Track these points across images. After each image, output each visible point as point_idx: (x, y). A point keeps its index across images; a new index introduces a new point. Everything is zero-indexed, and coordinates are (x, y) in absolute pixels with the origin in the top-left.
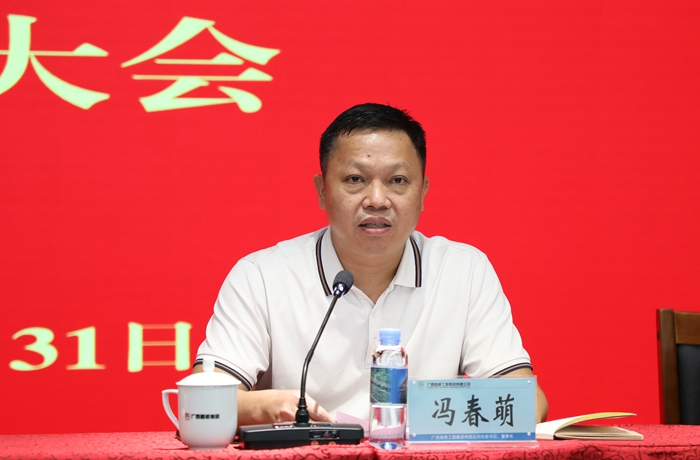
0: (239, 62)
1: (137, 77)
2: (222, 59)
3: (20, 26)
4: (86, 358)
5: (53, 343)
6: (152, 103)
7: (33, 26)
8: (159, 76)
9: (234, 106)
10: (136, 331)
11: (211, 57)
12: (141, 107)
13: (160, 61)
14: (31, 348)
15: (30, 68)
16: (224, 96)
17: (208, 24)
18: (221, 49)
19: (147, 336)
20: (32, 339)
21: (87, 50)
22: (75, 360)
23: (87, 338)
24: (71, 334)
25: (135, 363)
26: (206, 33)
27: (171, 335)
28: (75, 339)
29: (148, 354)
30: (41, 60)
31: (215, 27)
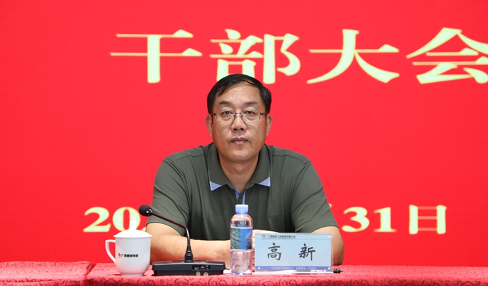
0: (475, 54)
1: (415, 64)
2: (465, 52)
3: (350, 36)
4: (386, 226)
5: (367, 216)
6: (424, 79)
7: (357, 37)
8: (428, 63)
9: (473, 80)
10: (414, 211)
11: (459, 50)
12: (417, 81)
13: (429, 54)
14: (354, 219)
15: (355, 61)
16: (466, 73)
17: (457, 32)
18: (465, 46)
19: (420, 213)
20: (354, 214)
21: (387, 49)
22: (379, 226)
23: (385, 214)
24: (377, 211)
25: (414, 229)
26: (456, 37)
27: (434, 213)
28: (379, 215)
29: (421, 224)
30: (362, 55)
31: (463, 33)
